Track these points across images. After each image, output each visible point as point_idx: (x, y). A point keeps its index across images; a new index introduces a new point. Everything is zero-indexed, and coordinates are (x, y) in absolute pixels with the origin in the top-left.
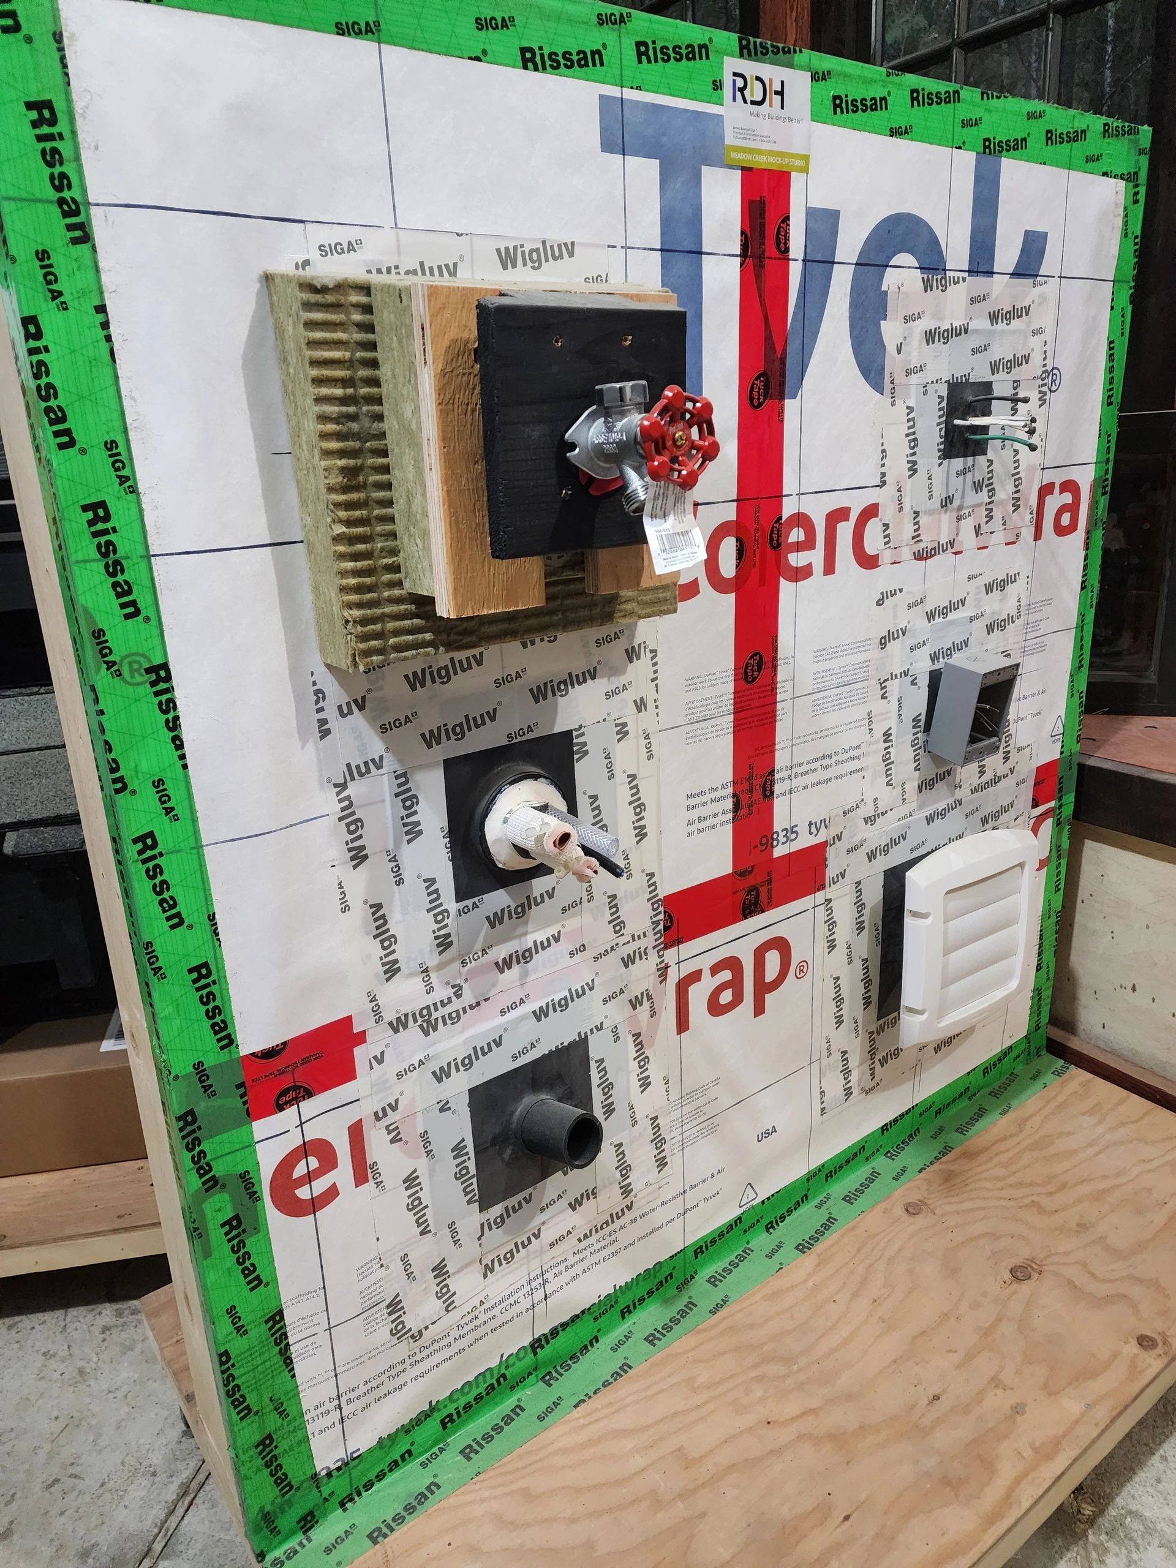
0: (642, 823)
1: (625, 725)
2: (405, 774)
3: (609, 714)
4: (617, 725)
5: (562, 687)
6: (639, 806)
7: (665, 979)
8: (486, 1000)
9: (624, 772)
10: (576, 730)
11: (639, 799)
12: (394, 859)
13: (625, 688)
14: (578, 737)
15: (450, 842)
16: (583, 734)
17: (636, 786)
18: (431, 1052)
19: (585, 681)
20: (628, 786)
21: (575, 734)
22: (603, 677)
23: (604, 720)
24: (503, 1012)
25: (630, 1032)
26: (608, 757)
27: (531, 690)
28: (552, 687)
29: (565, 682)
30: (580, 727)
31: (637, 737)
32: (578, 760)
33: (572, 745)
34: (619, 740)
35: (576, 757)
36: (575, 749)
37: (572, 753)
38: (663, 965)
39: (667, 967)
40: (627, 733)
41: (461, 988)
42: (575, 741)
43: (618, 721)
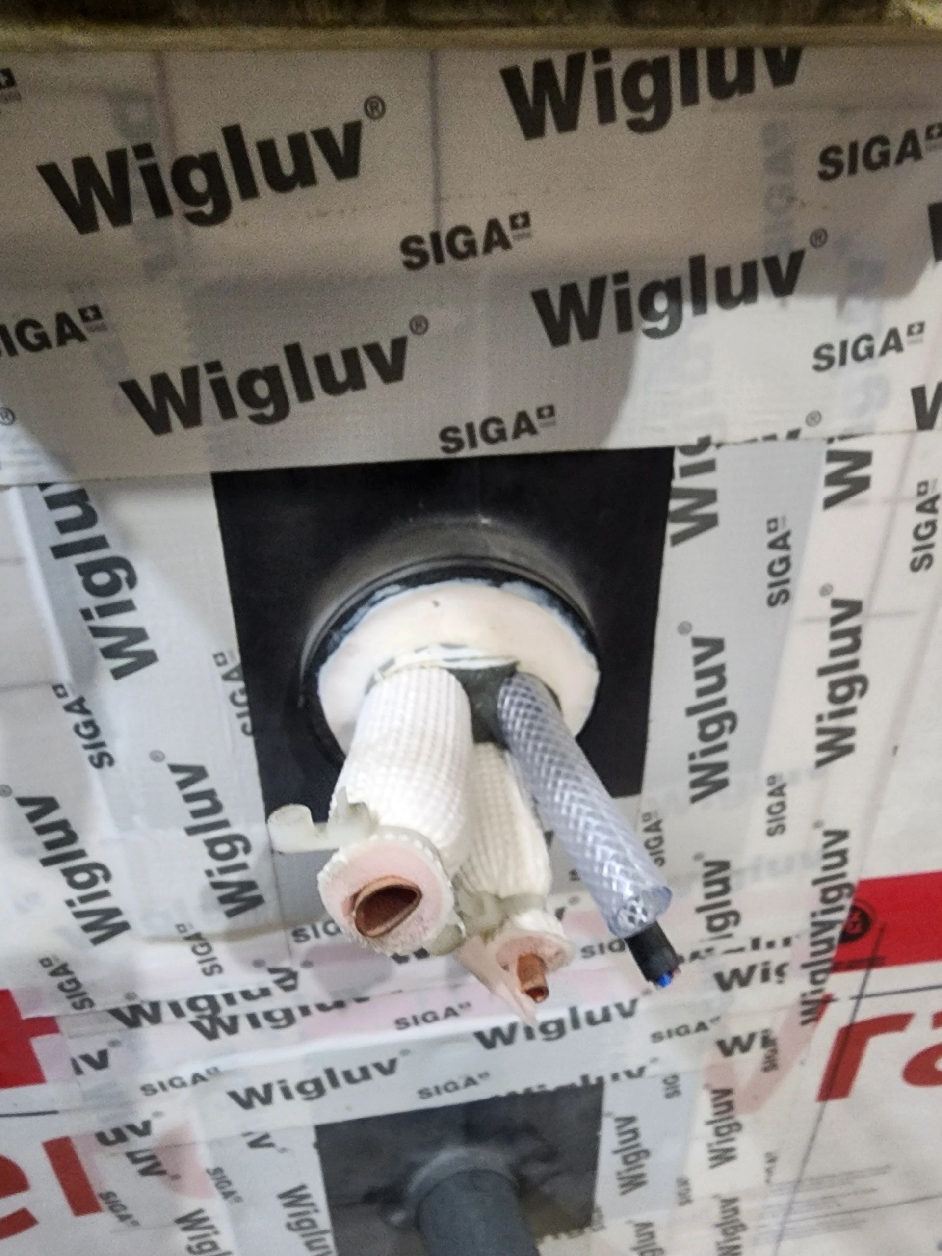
0: (846, 722)
1: (864, 459)
2: (79, 497)
3: (814, 418)
4: (833, 456)
5: (661, 304)
6: (849, 682)
7: (816, 1019)
8: (360, 1000)
9: (825, 590)
10: (687, 450)
11: (854, 664)
12: (79, 706)
13: (893, 342)
14: (687, 471)
15: (247, 690)
16: (709, 466)
17: (855, 632)
18: (222, 1063)
19: (749, 294)
20: (826, 629)
21: (680, 460)
22: (818, 291)
23: (794, 435)
24: (402, 1024)
25: (707, 1086)
26: (781, 543)
27: (541, 298)
28: (622, 298)
29: (672, 289)
30: (704, 443)
31: (894, 501)
32: (678, 539)
33: (667, 493)
34: (829, 503)
35: (672, 529)
36: (674, 505)
37: (662, 516)
38: (818, 997)
39: (828, 1000)
40: (864, 484)
41: (293, 975)
42: (678, 482)
43: (839, 446)
